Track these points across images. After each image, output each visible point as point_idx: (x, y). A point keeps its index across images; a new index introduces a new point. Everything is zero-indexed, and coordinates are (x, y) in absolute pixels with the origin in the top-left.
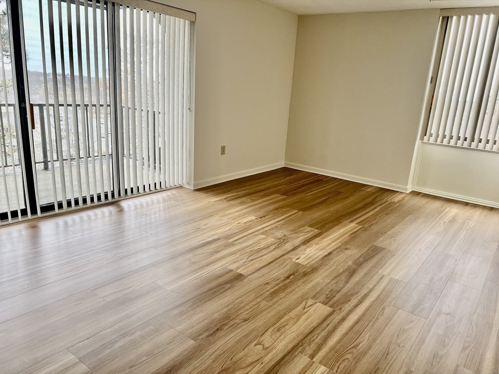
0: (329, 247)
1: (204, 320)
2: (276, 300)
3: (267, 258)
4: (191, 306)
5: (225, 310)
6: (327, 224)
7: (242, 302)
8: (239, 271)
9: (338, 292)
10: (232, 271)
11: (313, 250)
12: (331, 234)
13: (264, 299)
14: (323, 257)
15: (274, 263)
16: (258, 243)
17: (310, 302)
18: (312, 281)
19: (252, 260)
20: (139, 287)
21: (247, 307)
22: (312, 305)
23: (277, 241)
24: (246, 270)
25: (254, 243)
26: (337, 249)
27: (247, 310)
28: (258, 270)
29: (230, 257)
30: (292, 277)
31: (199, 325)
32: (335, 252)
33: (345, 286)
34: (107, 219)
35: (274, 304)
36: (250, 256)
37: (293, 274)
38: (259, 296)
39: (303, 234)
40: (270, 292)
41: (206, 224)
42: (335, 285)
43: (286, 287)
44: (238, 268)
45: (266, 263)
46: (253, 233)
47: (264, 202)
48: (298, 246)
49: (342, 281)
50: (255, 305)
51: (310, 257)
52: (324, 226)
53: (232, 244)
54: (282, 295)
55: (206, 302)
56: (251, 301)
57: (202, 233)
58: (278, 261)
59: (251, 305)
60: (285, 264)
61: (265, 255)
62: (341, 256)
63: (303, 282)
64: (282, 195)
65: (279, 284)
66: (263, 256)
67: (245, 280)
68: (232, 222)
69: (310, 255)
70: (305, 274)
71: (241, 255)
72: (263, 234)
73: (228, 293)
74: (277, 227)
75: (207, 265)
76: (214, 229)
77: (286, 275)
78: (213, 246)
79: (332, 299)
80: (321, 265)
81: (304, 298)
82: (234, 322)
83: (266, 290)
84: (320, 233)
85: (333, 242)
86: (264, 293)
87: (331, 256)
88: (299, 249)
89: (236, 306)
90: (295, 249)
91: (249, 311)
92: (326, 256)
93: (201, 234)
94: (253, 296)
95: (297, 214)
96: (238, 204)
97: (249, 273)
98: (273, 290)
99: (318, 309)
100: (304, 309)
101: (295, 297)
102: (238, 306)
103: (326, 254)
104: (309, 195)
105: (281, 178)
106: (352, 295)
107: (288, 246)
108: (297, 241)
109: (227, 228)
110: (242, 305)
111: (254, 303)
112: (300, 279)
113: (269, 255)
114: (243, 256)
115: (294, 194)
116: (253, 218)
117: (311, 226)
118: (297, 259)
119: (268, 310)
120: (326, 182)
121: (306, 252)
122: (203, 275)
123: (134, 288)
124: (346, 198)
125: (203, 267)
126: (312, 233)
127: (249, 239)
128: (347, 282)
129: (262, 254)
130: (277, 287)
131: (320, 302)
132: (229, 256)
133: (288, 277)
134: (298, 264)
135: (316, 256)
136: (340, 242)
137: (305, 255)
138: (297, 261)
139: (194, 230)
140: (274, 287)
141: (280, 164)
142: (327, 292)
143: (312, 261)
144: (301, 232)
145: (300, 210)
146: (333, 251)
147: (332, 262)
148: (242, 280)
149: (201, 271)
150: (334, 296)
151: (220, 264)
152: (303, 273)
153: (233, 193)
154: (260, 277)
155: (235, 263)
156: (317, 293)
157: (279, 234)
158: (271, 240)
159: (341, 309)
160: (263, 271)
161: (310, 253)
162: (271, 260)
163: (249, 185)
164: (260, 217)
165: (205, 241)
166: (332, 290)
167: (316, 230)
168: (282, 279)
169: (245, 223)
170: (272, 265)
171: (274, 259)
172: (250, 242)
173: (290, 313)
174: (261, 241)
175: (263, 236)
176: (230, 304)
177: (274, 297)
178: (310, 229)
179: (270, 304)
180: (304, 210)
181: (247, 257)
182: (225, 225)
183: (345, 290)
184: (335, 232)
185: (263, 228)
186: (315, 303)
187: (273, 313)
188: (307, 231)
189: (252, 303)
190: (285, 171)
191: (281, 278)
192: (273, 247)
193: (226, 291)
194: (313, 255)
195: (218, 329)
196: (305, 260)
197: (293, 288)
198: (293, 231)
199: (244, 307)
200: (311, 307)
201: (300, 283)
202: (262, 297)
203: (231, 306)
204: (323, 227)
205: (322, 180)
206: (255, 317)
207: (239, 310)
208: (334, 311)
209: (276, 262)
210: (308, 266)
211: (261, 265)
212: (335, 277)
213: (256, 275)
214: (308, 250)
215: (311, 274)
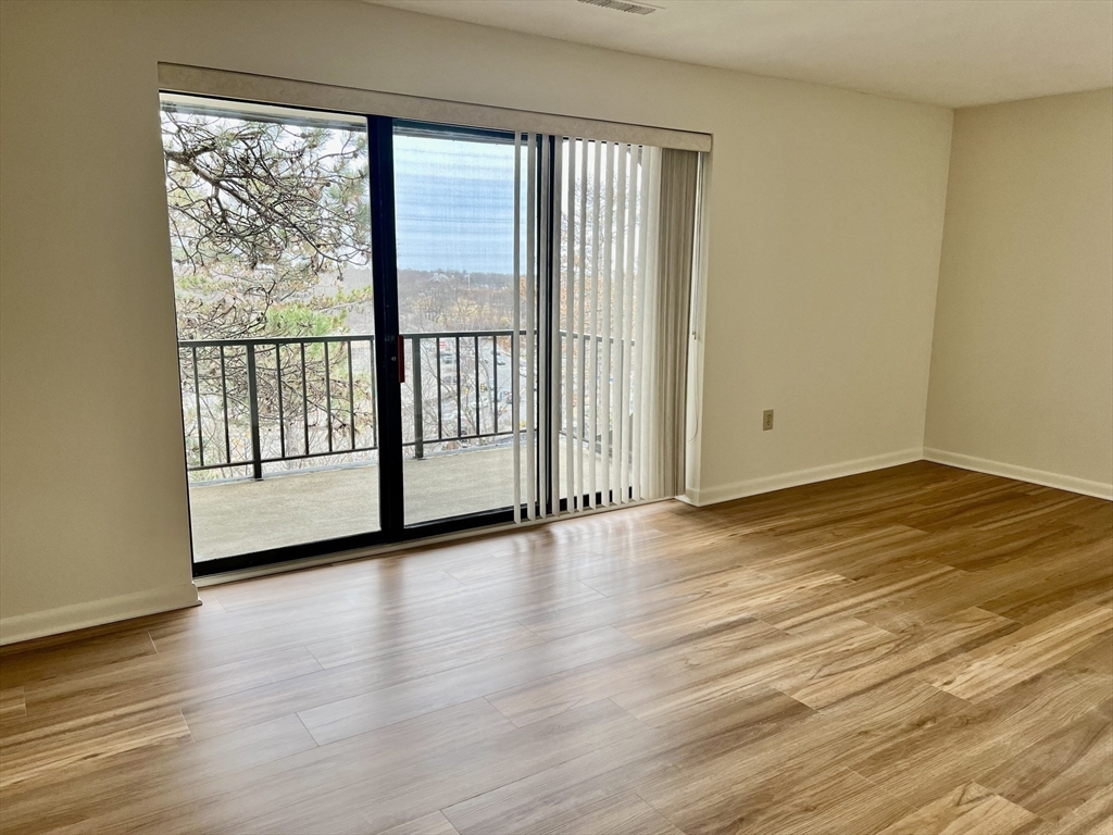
0: (1034, 663)
1: (712, 794)
2: (884, 773)
3: (868, 674)
4: (686, 759)
5: (761, 779)
6: (1031, 604)
7: (801, 768)
8: (796, 697)
9: (1054, 775)
10: (779, 694)
11: (990, 666)
12: (1041, 631)
13: (856, 767)
14: (1017, 686)
15: (885, 687)
16: (847, 637)
17: (975, 790)
18: (981, 740)
19: (828, 675)
20: (579, 705)
21: (813, 781)
22: (978, 799)
23: (895, 636)
24: (814, 696)
25: (837, 637)
26: (1056, 668)
27: (813, 787)
28: (843, 700)
29: (776, 663)
30: (929, 725)
31: (701, 803)
32: (1050, 677)
33: (1074, 762)
34: (524, 559)
35: (880, 782)
36: (825, 666)
37: (933, 719)
38: (844, 759)
39: (964, 625)
40: (871, 753)
41: (725, 585)
42: (1047, 757)
43: (913, 746)
44: (796, 689)
45: (863, 685)
46: (835, 612)
47: (866, 542)
48: (951, 653)
49: (1066, 748)
50: (833, 778)
51: (982, 683)
52: (1023, 608)
53: (783, 635)
54: (902, 764)
55: (717, 756)
56: (825, 768)
57: (714, 603)
58: (894, 683)
59: (822, 777)
60: (914, 692)
61: (862, 666)
62: (1068, 687)
63: (958, 742)
64: (914, 527)
65: (894, 737)
66: (856, 668)
67: (809, 720)
68: (784, 585)
69: (983, 677)
70: (966, 722)
71: (805, 660)
72: (859, 616)
73: (770, 742)
74: (895, 603)
75: (725, 675)
76: (744, 597)
77: (917, 717)
78: (740, 634)
79: (1035, 790)
80: (1010, 704)
81: (959, 778)
82: (782, 809)
83: (863, 746)
84: (1012, 625)
85: (1047, 651)
86: (855, 754)
87: (1039, 685)
88: (953, 659)
89: (787, 774)
90: (940, 658)
91: (818, 790)
92: (1024, 683)
93: (714, 606)
94: (827, 757)
95: (951, 576)
96: (802, 543)
97: (822, 703)
98: (879, 749)
99: (994, 810)
100: (958, 804)
101: (937, 772)
102: (790, 776)
103: (1026, 678)
104: (986, 531)
105: (913, 487)
106: (1092, 788)
107: (923, 652)
108: (947, 642)
109: (773, 598)
110: (802, 773)
111: (831, 773)
112: (950, 733)
113: (873, 666)
114: (808, 664)
115: (946, 527)
116: (837, 578)
117: (988, 606)
118: (946, 684)
119: (864, 794)
120: (1035, 500)
121: (971, 668)
122: (715, 695)
123: (568, 705)
124: (1091, 542)
125: (714, 679)
126: (988, 624)
127: (824, 627)
128: (1080, 753)
129: (855, 665)
130: (888, 745)
131: (1001, 795)
132: (775, 660)
133: (920, 724)
134: (948, 696)
135: (997, 682)
136: (1067, 652)
137: (968, 677)
138: (946, 689)
139: (698, 596)
140: (882, 743)
141: (914, 453)
142: (1023, 773)
143: (984, 693)
144: (960, 620)
145: (957, 567)
146: (1047, 672)
147: (1039, 702)
148: (803, 719)
149: (708, 687)
150: (1042, 785)
151: (754, 676)
152: (960, 717)
153: (790, 517)
154: (848, 716)
155: (787, 676)
156: (994, 771)
157: (901, 620)
158: (879, 632)
159: (1058, 818)
160: (855, 702)
161: (983, 672)
162: (878, 680)
163: (831, 502)
164: (854, 576)
165: (722, 622)
166: (1035, 769)
167: (1002, 618)
168: (903, 726)
169: (818, 588)
170: (879, 691)
171: (884, 677)
172: (827, 634)
173: (921, 811)
174: (854, 634)
175: (860, 623)
176: (773, 767)
177: (880, 767)
178: (984, 613)
179: (870, 781)
180: (970, 566)
181: (819, 666)
182: (767, 590)
183: (1073, 772)
184: (1054, 625)
185: (860, 604)
186: (988, 795)
187: (877, 802)
188: (976, 617)
189: (825, 773)
190: (925, 471)
191: (899, 724)
192: (883, 650)
193: (765, 736)
194: (990, 679)
195: (741, 820)
196: (966, 688)
197: (931, 750)
198: (938, 615)
199: (806, 778)
200: (975, 804)
201: (949, 741)
202: (852, 762)
203: (774, 773)
204: (1022, 611)
205: (1024, 495)
206: (831, 805)
207: (795, 783)
208: (1039, 821)
209: (889, 685)
210: (973, 702)
211: (852, 689)
212: (1047, 740)
213: (839, 710)
214: (976, 665)
215: (980, 722)
